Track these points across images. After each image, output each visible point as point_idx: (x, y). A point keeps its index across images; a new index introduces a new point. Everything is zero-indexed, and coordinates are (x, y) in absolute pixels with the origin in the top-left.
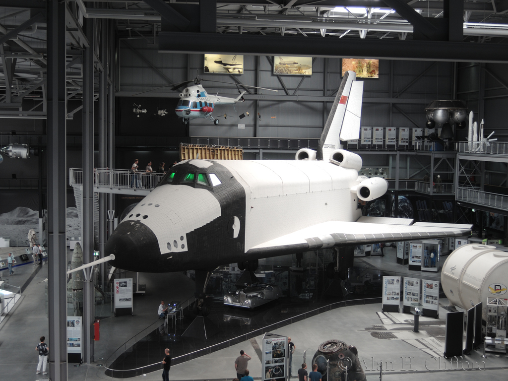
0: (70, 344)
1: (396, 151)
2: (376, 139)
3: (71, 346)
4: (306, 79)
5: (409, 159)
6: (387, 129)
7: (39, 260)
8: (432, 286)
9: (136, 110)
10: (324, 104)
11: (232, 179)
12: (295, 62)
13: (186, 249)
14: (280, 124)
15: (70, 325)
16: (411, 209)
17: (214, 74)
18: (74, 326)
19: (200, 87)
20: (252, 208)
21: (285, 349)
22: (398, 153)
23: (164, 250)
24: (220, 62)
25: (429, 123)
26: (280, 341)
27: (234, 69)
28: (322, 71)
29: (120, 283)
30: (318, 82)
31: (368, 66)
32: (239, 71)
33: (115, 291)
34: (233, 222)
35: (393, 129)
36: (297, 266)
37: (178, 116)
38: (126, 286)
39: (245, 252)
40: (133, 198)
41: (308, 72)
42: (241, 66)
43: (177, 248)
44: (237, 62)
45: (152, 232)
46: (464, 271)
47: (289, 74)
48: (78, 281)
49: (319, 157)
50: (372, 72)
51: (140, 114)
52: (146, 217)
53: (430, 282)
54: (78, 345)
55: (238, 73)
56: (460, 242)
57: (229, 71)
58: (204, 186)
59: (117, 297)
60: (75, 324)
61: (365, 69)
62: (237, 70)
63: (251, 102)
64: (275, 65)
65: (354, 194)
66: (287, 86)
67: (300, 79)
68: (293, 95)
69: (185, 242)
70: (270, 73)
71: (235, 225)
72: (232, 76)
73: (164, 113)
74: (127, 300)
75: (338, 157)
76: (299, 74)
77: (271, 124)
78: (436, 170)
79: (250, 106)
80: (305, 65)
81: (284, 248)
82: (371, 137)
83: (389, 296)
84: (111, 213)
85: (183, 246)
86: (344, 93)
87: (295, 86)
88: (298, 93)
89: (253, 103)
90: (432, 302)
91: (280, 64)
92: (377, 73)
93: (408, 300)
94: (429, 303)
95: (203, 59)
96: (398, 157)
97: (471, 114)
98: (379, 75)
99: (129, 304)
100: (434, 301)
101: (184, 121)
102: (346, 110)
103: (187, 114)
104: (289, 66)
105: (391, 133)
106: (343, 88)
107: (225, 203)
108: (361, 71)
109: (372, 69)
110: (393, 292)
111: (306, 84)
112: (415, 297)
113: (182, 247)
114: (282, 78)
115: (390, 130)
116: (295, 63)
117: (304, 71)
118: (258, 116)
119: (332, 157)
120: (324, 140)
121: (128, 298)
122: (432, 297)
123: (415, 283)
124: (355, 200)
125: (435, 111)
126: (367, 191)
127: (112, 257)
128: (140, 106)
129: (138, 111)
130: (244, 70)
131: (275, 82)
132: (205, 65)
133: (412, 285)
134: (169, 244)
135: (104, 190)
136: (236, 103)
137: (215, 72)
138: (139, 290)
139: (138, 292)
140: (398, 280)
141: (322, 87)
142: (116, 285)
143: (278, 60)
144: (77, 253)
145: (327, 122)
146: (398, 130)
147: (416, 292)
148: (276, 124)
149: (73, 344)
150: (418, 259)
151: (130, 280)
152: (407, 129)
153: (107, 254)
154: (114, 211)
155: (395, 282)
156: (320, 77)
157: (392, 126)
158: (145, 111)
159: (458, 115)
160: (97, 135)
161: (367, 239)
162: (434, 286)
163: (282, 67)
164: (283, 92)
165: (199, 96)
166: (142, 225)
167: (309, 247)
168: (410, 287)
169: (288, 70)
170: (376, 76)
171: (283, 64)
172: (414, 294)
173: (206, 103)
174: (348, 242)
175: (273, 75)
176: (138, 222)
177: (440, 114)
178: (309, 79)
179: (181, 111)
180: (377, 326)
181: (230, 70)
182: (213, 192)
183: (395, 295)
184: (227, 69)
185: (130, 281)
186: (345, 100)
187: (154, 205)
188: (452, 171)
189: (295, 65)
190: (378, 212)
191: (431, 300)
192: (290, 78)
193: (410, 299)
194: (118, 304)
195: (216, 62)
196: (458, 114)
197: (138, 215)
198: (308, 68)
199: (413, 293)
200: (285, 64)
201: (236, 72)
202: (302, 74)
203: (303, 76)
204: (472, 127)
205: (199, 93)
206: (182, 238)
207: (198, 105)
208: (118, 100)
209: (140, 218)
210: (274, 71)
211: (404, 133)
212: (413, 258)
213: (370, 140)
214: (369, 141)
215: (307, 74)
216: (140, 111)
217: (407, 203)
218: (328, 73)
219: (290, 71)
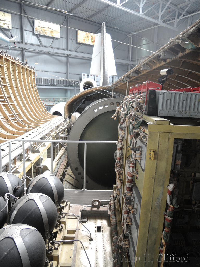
4: (55, 41)
10: (67, 59)
12: (49, 27)
27: (4, 24)
28: (65, 37)
31: (92, 37)
42: (10, 23)
44: (5, 18)
47: (45, 35)
64: (35, 27)
66: (44, 43)
67: (52, 40)
70: (31, 33)
76: (52, 36)
87: (49, 45)
89: (20, 53)
104: (45, 29)
108: (88, 40)
111: (56, 44)
117: (54, 34)
130: (12, 26)
131: (35, 40)
143: (38, 23)
156: (64, 41)
163: (40, 29)
169: (45, 32)
171: (41, 27)
175: (34, 34)
178: (58, 40)
192: (46, 38)
198: (57, 32)
201: (6, 27)
210: (35, 31)
215: (56, 36)
218: (69, 39)
219: (46, 33)
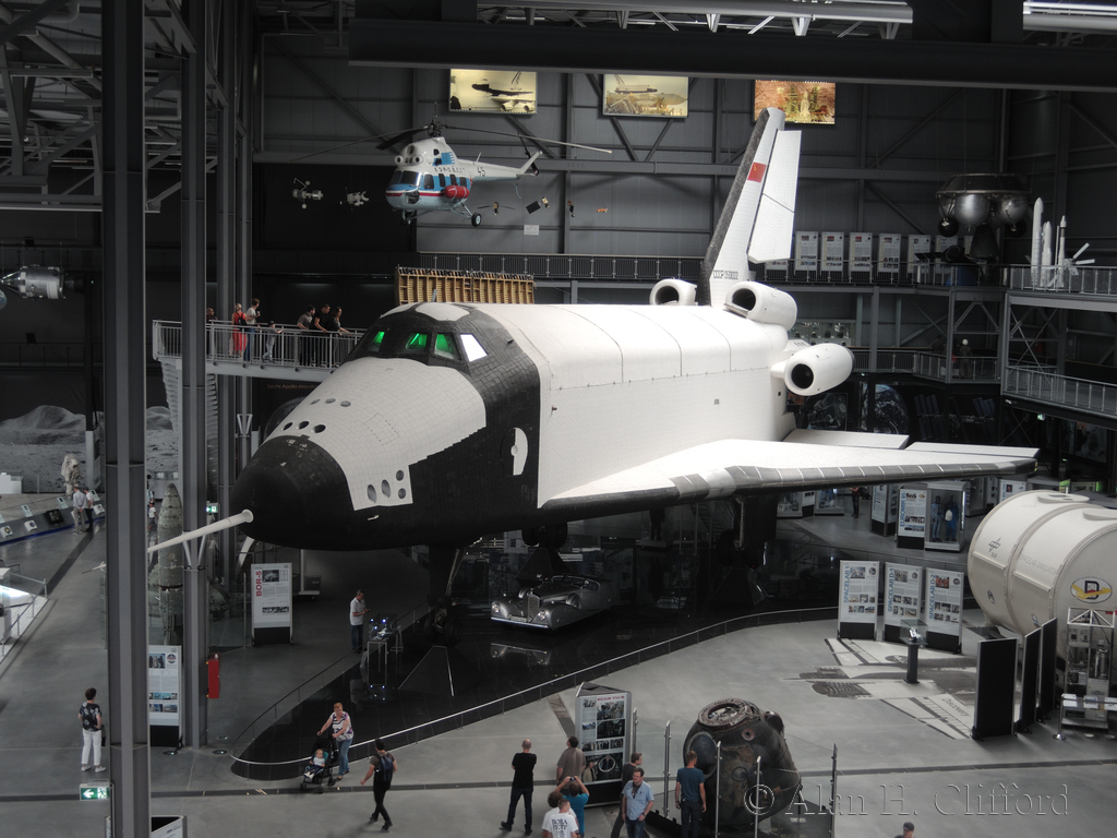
0: (156, 706)
1: (872, 286)
2: (829, 259)
3: (157, 710)
4: (674, 125)
5: (899, 304)
6: (853, 237)
7: (86, 522)
8: (948, 583)
9: (299, 194)
10: (713, 183)
11: (512, 345)
12: (651, 87)
13: (408, 500)
14: (617, 224)
15: (155, 664)
16: (903, 414)
17: (471, 114)
18: (163, 667)
19: (440, 143)
20: (554, 409)
21: (625, 717)
22: (877, 291)
23: (360, 502)
24: (484, 88)
25: (946, 224)
26: (615, 701)
27: (516, 102)
28: (711, 107)
29: (265, 573)
30: (701, 134)
31: (812, 96)
32: (527, 108)
33: (254, 591)
34: (512, 442)
35: (865, 236)
36: (652, 538)
37: (391, 207)
38: (276, 579)
39: (539, 506)
40: (293, 386)
41: (679, 110)
42: (532, 97)
43: (389, 496)
44: (521, 86)
45: (334, 461)
46: (1017, 551)
47: (637, 113)
48: (172, 567)
49: (702, 297)
50: (820, 111)
51: (309, 201)
52: (320, 429)
53: (943, 574)
54: (173, 709)
55: (524, 111)
56: (1011, 486)
57: (504, 107)
58: (448, 360)
59: (258, 603)
60: (166, 661)
61: (805, 104)
62: (522, 105)
63: (554, 176)
64: (606, 95)
65: (780, 381)
66: (632, 140)
67: (662, 125)
68: (647, 161)
69: (406, 483)
70: (595, 111)
71: (516, 448)
72: (512, 118)
73: (361, 200)
74: (279, 610)
75: (745, 300)
76: (659, 115)
77: (597, 224)
78: (958, 329)
79: (549, 186)
80: (673, 95)
81: (624, 497)
82: (816, 254)
83: (853, 605)
84: (244, 418)
85: (402, 494)
86: (759, 158)
87: (650, 142)
88: (658, 156)
89: (555, 180)
90: (948, 617)
91: (618, 91)
92: (832, 112)
93: (896, 613)
94: (941, 619)
95: (447, 81)
96: (875, 300)
97: (1038, 205)
98: (836, 117)
99: (284, 620)
100: (953, 616)
101: (404, 217)
102: (762, 194)
103: (412, 201)
104: (637, 96)
105: (862, 245)
106: (755, 147)
107: (495, 399)
108: (797, 107)
109: (820, 104)
110: (861, 596)
111: (674, 137)
112: (912, 606)
113: (399, 495)
114: (622, 123)
115: (859, 239)
116: (650, 90)
117: (669, 107)
118: (567, 207)
119: (731, 299)
120: (713, 261)
121: (281, 605)
122: (948, 606)
123: (910, 577)
124: (779, 394)
125: (958, 198)
126: (808, 374)
127: (247, 516)
128: (308, 183)
129: (304, 195)
130: (538, 105)
131: (606, 132)
132: (452, 95)
133: (905, 580)
134: (371, 487)
135: (228, 369)
136: (519, 177)
137: (473, 110)
138: (306, 589)
139: (303, 592)
140: (874, 570)
141: (709, 145)
142: (255, 577)
143: (614, 83)
144: (170, 507)
145: (720, 221)
146: (875, 239)
147: (912, 596)
148: (607, 224)
149: (161, 706)
150: (917, 524)
151: (286, 567)
152: (896, 238)
153: (235, 511)
154: (251, 416)
155: (867, 573)
156: (705, 121)
157: (863, 232)
158: (318, 195)
159: (1008, 207)
160: (213, 248)
161: (806, 479)
162: (951, 583)
163: (621, 99)
164: (623, 155)
165: (438, 162)
166: (313, 446)
167: (678, 495)
168: (899, 585)
169: (635, 105)
170: (829, 120)
171: (625, 92)
172: (907, 600)
173: (452, 177)
174: (764, 485)
175: (601, 116)
176: (304, 439)
177: (969, 204)
178: (682, 124)
179: (399, 195)
180: (826, 670)
181: (506, 105)
182: (469, 374)
183: (866, 601)
184: (501, 103)
185: (285, 570)
186: (759, 173)
187: (338, 401)
188: (994, 330)
189: (651, 94)
190: (832, 420)
191: (946, 614)
192: (640, 123)
193: (900, 612)
194: (261, 619)
195: (476, 87)
196: (1010, 204)
197: (304, 425)
198: (678, 100)
199: (905, 598)
200: (629, 92)
201: (520, 109)
202: (667, 115)
203: (669, 120)
204: (1041, 233)
205: (438, 156)
206: (400, 476)
207: (437, 183)
208: (259, 170)
209: (309, 432)
210: (605, 107)
211: (890, 246)
212: (907, 520)
213: (815, 260)
214: (813, 263)
215: (676, 114)
216: (308, 194)
217: (895, 400)
218: (723, 112)
219: (640, 108)
